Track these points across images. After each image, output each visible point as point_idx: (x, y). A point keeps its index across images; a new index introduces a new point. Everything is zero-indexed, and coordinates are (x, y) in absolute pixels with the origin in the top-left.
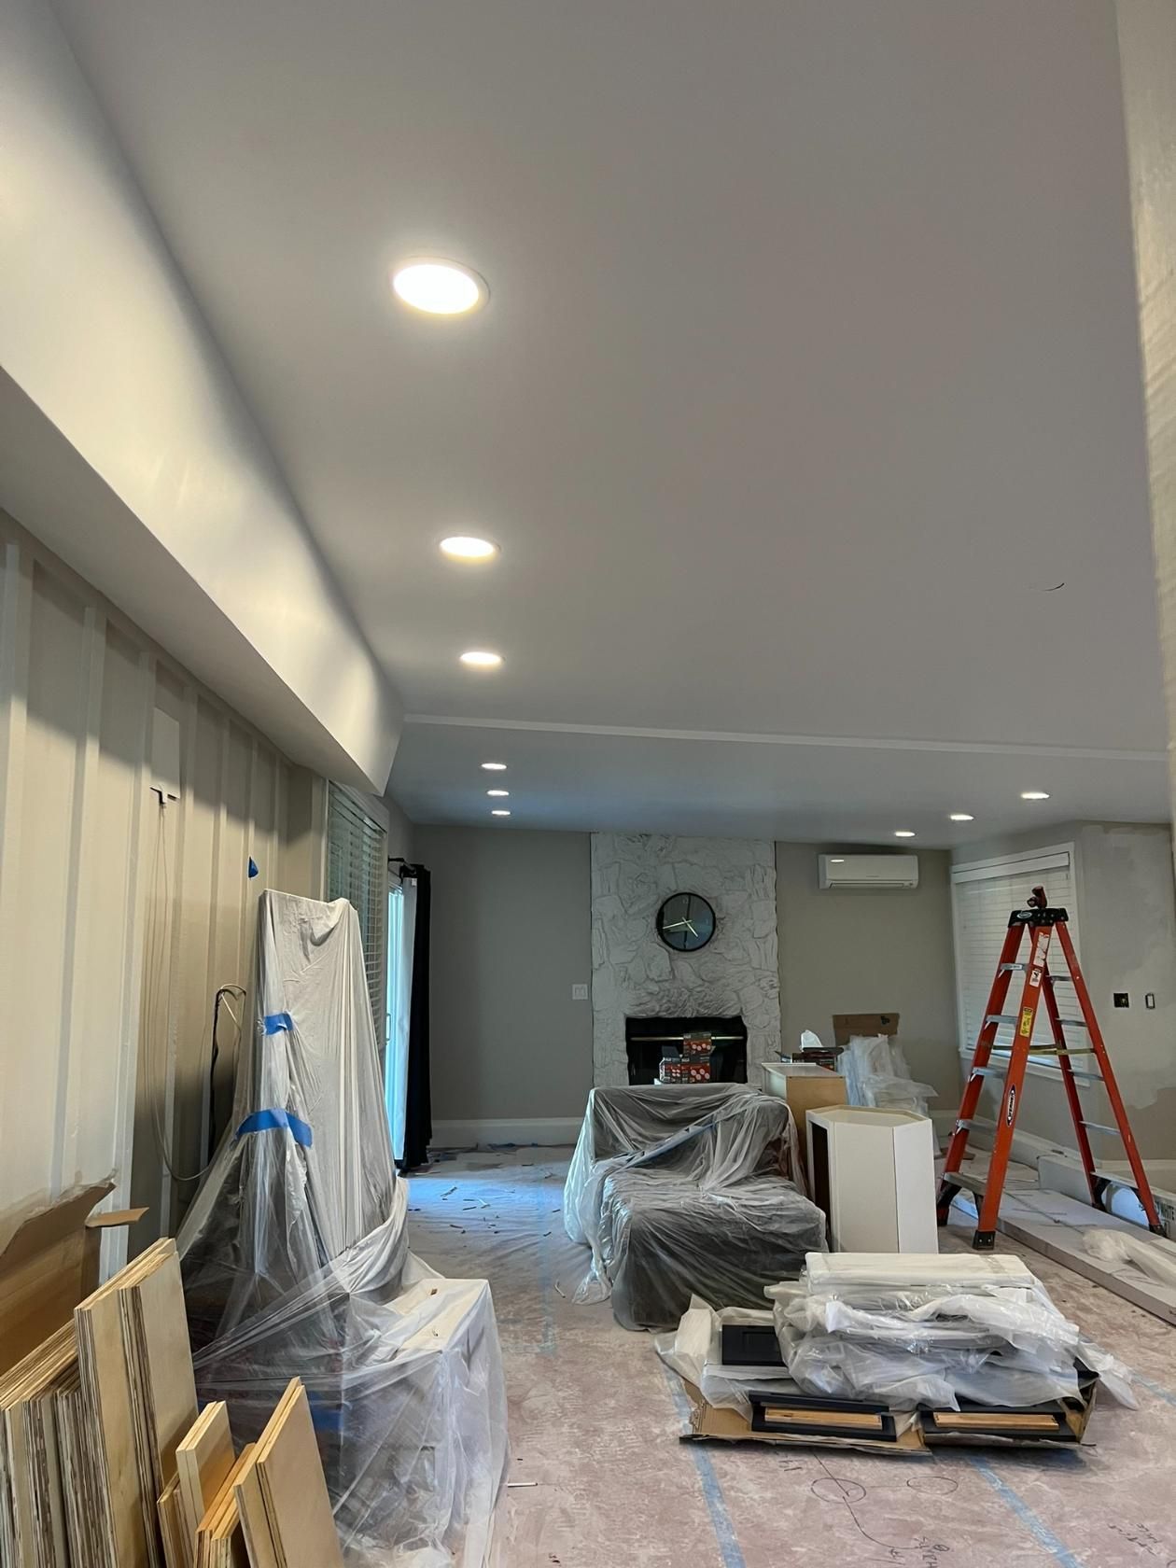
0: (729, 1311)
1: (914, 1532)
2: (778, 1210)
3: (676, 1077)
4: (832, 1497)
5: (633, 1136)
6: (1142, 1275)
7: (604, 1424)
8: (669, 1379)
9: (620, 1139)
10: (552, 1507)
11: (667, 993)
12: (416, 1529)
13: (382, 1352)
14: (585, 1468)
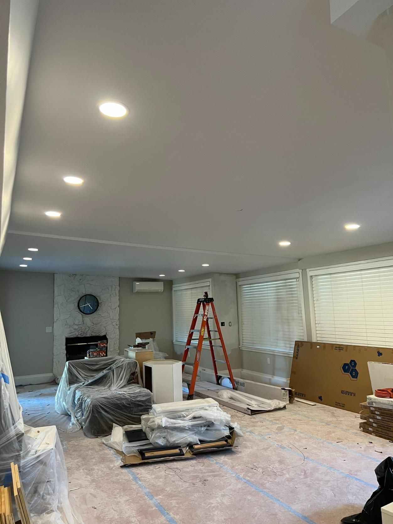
0: (126, 427)
1: (197, 478)
2: (139, 393)
3: (95, 356)
4: (171, 473)
5: (84, 376)
6: (235, 401)
7: (94, 467)
8: (110, 450)
9: (80, 378)
10: (87, 494)
11: (81, 329)
12: (48, 508)
13: (33, 452)
14: (93, 481)
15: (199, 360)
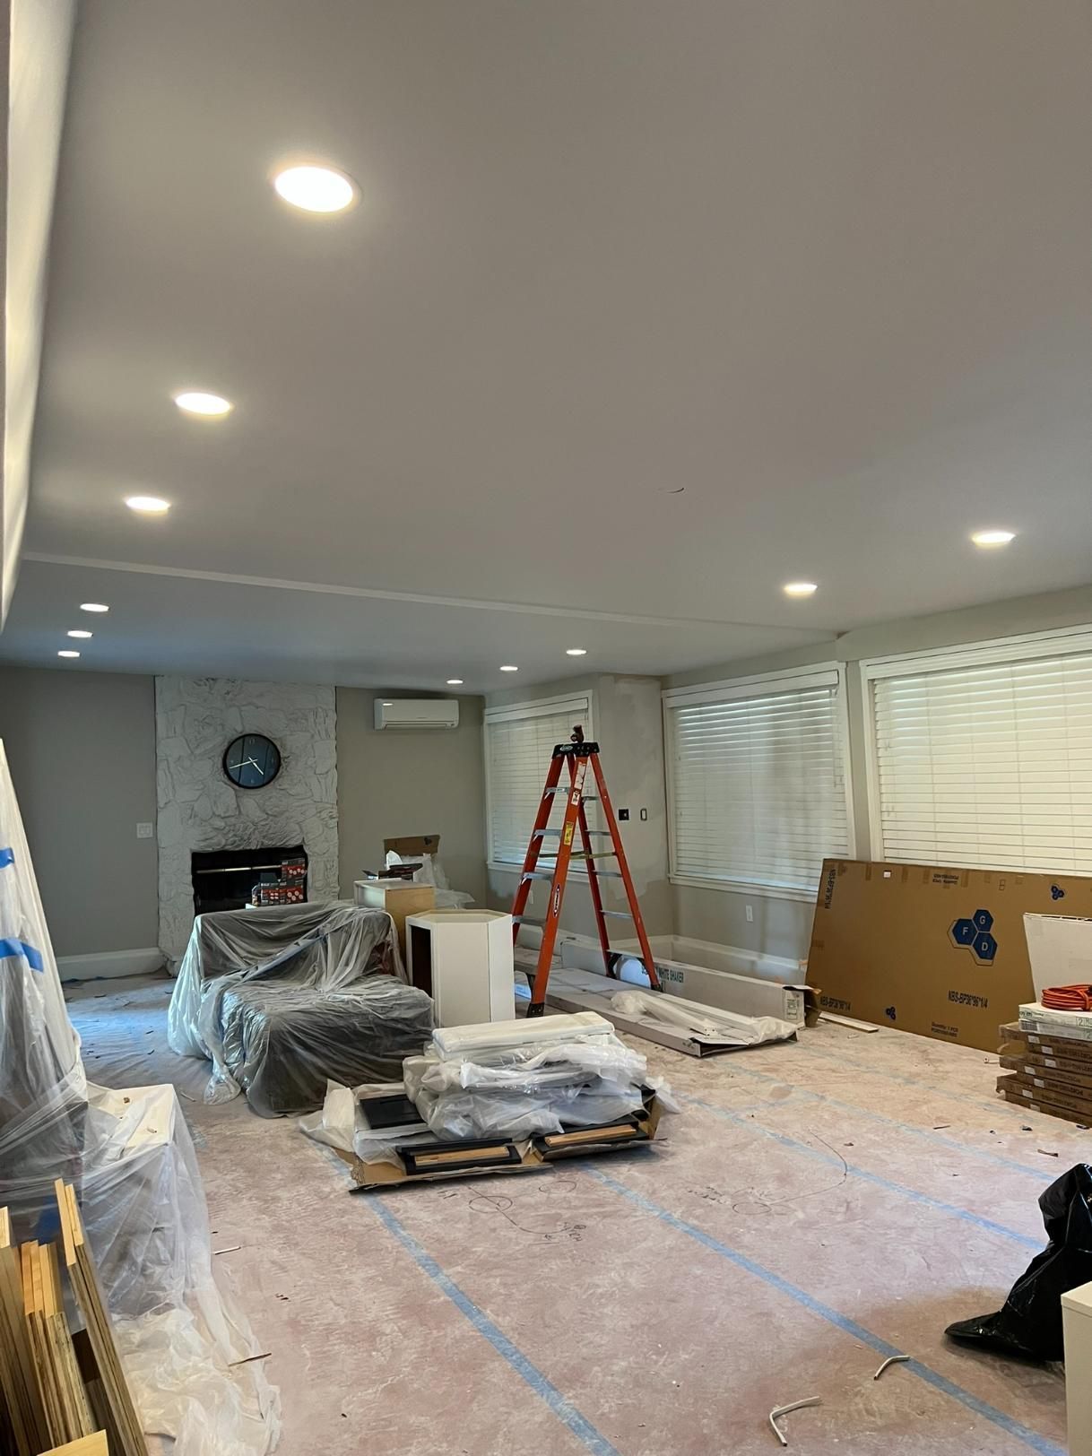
0: (363, 1088)
1: (557, 1221)
2: (396, 1000)
3: (274, 900)
4: (487, 1209)
5: (244, 954)
6: (656, 1021)
7: (279, 1193)
8: (321, 1150)
9: (232, 958)
10: (262, 1261)
11: (232, 828)
12: (158, 1298)
13: (113, 1152)
14: (277, 1228)
15: (559, 910)
